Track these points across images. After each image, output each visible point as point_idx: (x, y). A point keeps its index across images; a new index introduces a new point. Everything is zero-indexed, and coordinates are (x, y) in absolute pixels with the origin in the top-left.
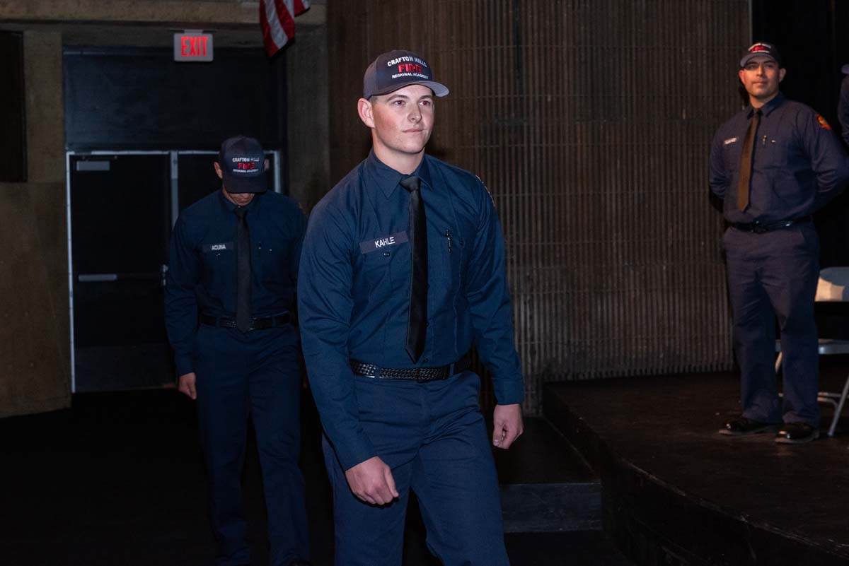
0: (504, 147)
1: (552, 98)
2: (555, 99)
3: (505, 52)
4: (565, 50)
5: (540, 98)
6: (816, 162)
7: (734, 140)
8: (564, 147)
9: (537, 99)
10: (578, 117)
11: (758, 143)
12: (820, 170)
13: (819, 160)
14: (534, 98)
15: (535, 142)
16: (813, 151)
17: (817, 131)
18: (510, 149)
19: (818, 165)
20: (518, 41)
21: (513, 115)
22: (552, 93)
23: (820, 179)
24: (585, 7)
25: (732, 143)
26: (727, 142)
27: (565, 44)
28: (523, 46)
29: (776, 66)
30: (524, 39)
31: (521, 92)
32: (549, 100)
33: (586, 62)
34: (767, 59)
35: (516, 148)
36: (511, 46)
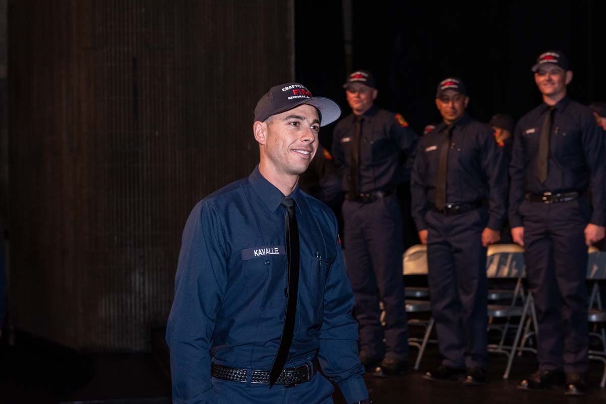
5: (151, 133)
6: (323, 180)
14: (146, 133)
16: (320, 172)
20: (136, 95)
21: (132, 144)
22: (159, 130)
28: (140, 98)
30: (139, 93)
31: (138, 129)
32: (157, 135)
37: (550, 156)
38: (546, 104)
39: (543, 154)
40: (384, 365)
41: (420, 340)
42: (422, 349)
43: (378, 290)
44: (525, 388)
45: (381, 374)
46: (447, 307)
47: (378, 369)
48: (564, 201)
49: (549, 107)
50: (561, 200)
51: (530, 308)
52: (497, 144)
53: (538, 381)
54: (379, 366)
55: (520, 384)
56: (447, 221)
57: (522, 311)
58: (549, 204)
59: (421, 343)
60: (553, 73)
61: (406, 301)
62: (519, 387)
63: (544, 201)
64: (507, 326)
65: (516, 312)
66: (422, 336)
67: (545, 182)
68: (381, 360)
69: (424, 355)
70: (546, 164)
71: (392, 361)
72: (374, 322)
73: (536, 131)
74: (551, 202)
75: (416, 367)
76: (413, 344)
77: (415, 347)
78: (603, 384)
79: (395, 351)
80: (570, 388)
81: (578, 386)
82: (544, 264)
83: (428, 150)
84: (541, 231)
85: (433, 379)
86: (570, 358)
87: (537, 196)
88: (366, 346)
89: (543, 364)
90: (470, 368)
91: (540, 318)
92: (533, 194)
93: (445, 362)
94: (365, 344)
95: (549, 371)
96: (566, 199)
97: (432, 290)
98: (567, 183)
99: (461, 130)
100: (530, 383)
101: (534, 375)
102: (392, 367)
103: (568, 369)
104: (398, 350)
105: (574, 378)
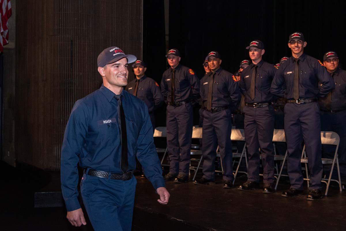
0: (67, 88)
1: (82, 74)
2: (83, 74)
3: (68, 59)
4: (86, 60)
5: (78, 74)
6: (155, 96)
7: (131, 88)
8: (85, 89)
9: (77, 74)
10: (90, 80)
11: (138, 90)
13: (155, 95)
14: (76, 74)
15: (76, 87)
16: (154, 92)
17: (155, 87)
18: (69, 89)
19: (155, 97)
20: (72, 56)
21: (70, 78)
22: (82, 73)
23: (155, 101)
24: (93, 47)
25: (131, 89)
26: (129, 89)
27: (86, 58)
28: (73, 58)
30: (74, 55)
31: (72, 72)
32: (81, 74)
33: (92, 64)
35: (70, 89)
36: (70, 58)
37: (255, 87)
38: (253, 64)
39: (253, 87)
41: (196, 168)
42: (196, 171)
43: (179, 144)
44: (241, 189)
46: (208, 154)
47: (176, 179)
49: (255, 65)
52: (234, 80)
53: (247, 186)
55: (239, 187)
56: (212, 115)
57: (241, 155)
58: (256, 108)
59: (196, 169)
60: (256, 51)
62: (239, 189)
63: (254, 107)
65: (238, 156)
66: (197, 166)
69: (197, 174)
70: (254, 91)
71: (182, 176)
72: (177, 158)
73: (249, 76)
75: (193, 179)
76: (192, 169)
77: (193, 171)
78: (276, 188)
79: (184, 172)
80: (265, 190)
81: (269, 189)
82: (253, 135)
83: (204, 84)
84: (252, 120)
85: (197, 184)
86: (265, 177)
87: (251, 104)
88: (172, 169)
89: (249, 178)
90: (226, 181)
91: (249, 158)
92: (249, 104)
93: (204, 177)
94: (171, 168)
95: (252, 182)
96: (263, 106)
97: (203, 146)
98: (263, 99)
99: (218, 75)
100: (243, 187)
101: (245, 183)
102: (182, 179)
103: (265, 182)
104: (185, 171)
105: (267, 185)
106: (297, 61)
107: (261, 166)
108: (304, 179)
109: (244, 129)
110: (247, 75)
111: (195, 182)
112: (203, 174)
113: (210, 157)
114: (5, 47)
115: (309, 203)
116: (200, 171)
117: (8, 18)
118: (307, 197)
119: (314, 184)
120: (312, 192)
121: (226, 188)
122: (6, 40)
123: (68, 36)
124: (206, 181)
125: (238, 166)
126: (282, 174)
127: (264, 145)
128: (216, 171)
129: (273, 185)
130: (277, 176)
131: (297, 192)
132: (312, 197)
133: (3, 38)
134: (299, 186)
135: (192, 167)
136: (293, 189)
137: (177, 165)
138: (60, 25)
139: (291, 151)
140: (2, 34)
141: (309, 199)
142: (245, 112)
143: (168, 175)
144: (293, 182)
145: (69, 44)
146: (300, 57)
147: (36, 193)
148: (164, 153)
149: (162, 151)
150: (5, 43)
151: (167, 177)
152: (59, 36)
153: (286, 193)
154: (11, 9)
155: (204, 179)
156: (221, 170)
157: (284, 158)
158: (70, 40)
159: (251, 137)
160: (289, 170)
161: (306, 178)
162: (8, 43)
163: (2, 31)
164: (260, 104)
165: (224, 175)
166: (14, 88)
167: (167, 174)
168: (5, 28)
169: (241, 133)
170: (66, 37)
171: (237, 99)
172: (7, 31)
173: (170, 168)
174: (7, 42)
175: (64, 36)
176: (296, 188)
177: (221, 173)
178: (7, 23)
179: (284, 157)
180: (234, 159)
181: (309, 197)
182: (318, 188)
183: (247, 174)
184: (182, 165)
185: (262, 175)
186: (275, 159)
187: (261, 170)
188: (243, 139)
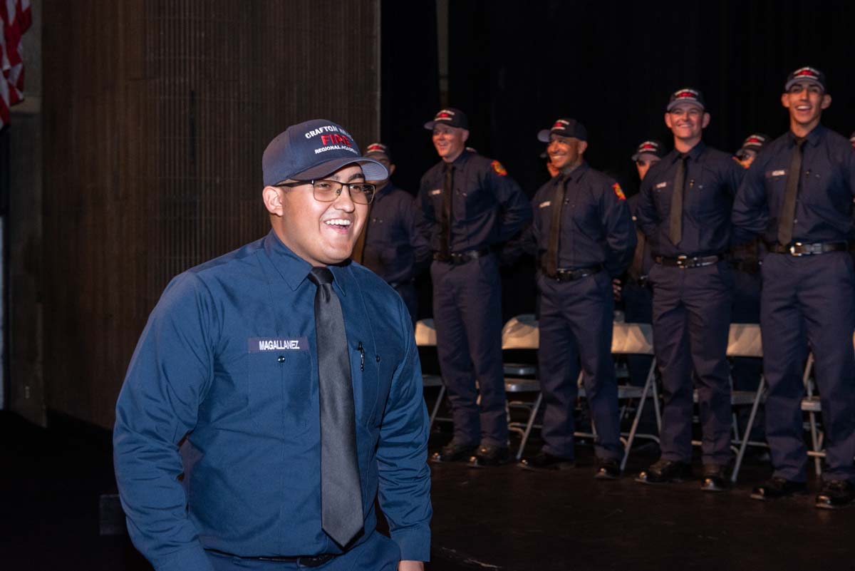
0: (180, 219)
1: (220, 182)
2: (223, 182)
3: (182, 142)
4: (231, 143)
5: (211, 180)
8: (230, 221)
9: (208, 181)
10: (241, 197)
12: (416, 245)
14: (206, 180)
15: (206, 216)
18: (185, 220)
19: (414, 242)
20: (193, 134)
21: (188, 193)
22: (220, 177)
24: (248, 111)
27: (232, 138)
28: (198, 138)
29: (388, 163)
30: (198, 132)
31: (195, 175)
32: (218, 181)
34: (381, 157)
35: (190, 221)
36: (187, 137)
37: (684, 212)
39: (676, 212)
40: (479, 454)
41: (523, 425)
42: (525, 435)
43: (473, 366)
44: (644, 481)
45: (476, 464)
46: (559, 388)
47: (473, 458)
48: (701, 266)
49: (681, 154)
50: (698, 265)
51: (651, 387)
52: (618, 197)
53: (660, 473)
54: (473, 456)
55: (638, 477)
56: (561, 289)
57: (642, 392)
58: (684, 269)
59: (524, 429)
60: (692, 112)
61: (506, 380)
62: (637, 480)
63: (679, 265)
64: (624, 408)
65: (634, 394)
66: (526, 421)
67: (679, 244)
68: (477, 447)
69: (528, 442)
70: (679, 222)
71: (489, 449)
72: (469, 403)
73: (667, 184)
74: (686, 267)
75: (519, 456)
76: (514, 429)
77: (517, 433)
78: (734, 478)
79: (493, 438)
80: (705, 482)
81: (716, 480)
82: (677, 339)
83: (542, 206)
84: (675, 301)
85: (530, 468)
86: (708, 448)
87: (671, 260)
88: (460, 432)
89: (667, 453)
90: (602, 459)
91: (667, 400)
92: (665, 257)
93: (545, 449)
94: (459, 429)
95: (672, 462)
96: (704, 264)
97: (542, 368)
98: (705, 245)
99: (577, 182)
100: (650, 476)
101: (655, 466)
102: (488, 456)
103: (706, 460)
104: (495, 435)
105: (712, 471)
106: (800, 142)
107: (696, 419)
108: (810, 453)
109: (652, 324)
110: (662, 182)
111: (524, 463)
112: (544, 443)
113: (560, 396)
114: (14, 109)
115: (823, 515)
116: (535, 433)
117: (23, 32)
118: (818, 501)
119: (834, 465)
120: (830, 488)
121: (602, 479)
122: (18, 92)
123: (182, 80)
124: (550, 461)
125: (636, 422)
126: (749, 439)
127: (704, 366)
128: (576, 434)
129: (728, 469)
130: (738, 446)
131: (790, 487)
132: (831, 500)
133: (10, 87)
134: (795, 472)
135: (513, 424)
136: (781, 480)
137: (474, 421)
138: (160, 51)
139: (774, 378)
140: (7, 74)
141: (822, 505)
142: (656, 281)
143: (450, 445)
144: (778, 460)
145: (185, 100)
146: (812, 132)
147: (103, 496)
148: (440, 388)
149: (436, 382)
150: (15, 100)
151: (449, 452)
152: (157, 81)
153: (762, 491)
154: (29, 10)
155: (547, 455)
156: (591, 432)
157: (755, 398)
158: (188, 92)
159: (671, 346)
160: (769, 429)
161: (812, 449)
162: (23, 100)
163: (7, 66)
164: (695, 259)
165: (599, 444)
166: (39, 218)
167: (446, 445)
168: (15, 60)
169: (644, 332)
170: (177, 82)
171: (624, 247)
172: (20, 66)
173: (456, 427)
174: (21, 96)
175: (172, 80)
176: (788, 477)
177: (589, 440)
178: (20, 48)
179: (756, 394)
180: (623, 402)
181: (823, 501)
182: (846, 476)
183: (658, 440)
184: (488, 419)
185: (699, 443)
186: (733, 402)
187: (697, 432)
188: (649, 349)
